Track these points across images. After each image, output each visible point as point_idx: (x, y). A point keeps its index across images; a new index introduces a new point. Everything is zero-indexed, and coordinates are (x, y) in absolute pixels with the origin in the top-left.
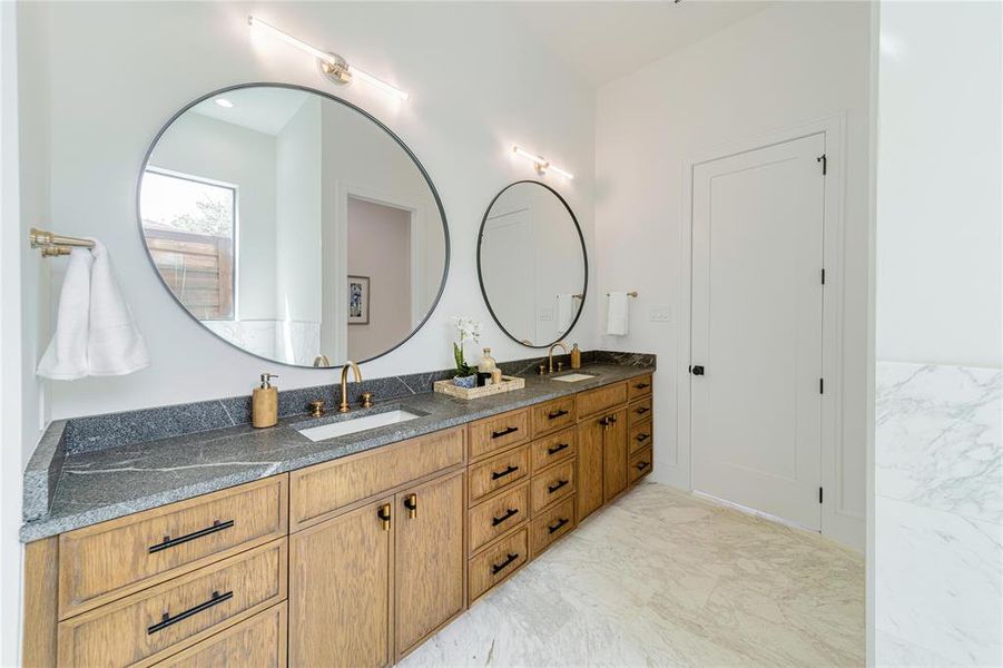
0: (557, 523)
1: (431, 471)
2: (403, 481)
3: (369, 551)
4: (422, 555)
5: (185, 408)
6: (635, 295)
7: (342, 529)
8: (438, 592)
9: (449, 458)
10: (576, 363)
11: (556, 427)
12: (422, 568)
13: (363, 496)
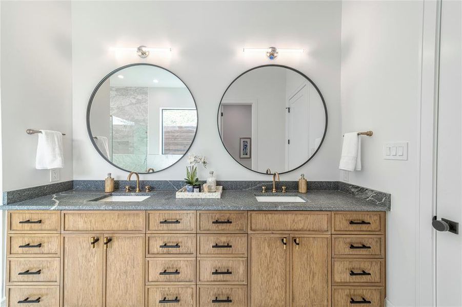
0: (225, 298)
1: (123, 229)
2: (108, 229)
3: (92, 254)
4: (118, 269)
5: (97, 181)
6: (369, 134)
7: (81, 240)
8: (127, 292)
9: (134, 226)
10: (303, 188)
11: (223, 230)
12: (118, 275)
13: (90, 229)
